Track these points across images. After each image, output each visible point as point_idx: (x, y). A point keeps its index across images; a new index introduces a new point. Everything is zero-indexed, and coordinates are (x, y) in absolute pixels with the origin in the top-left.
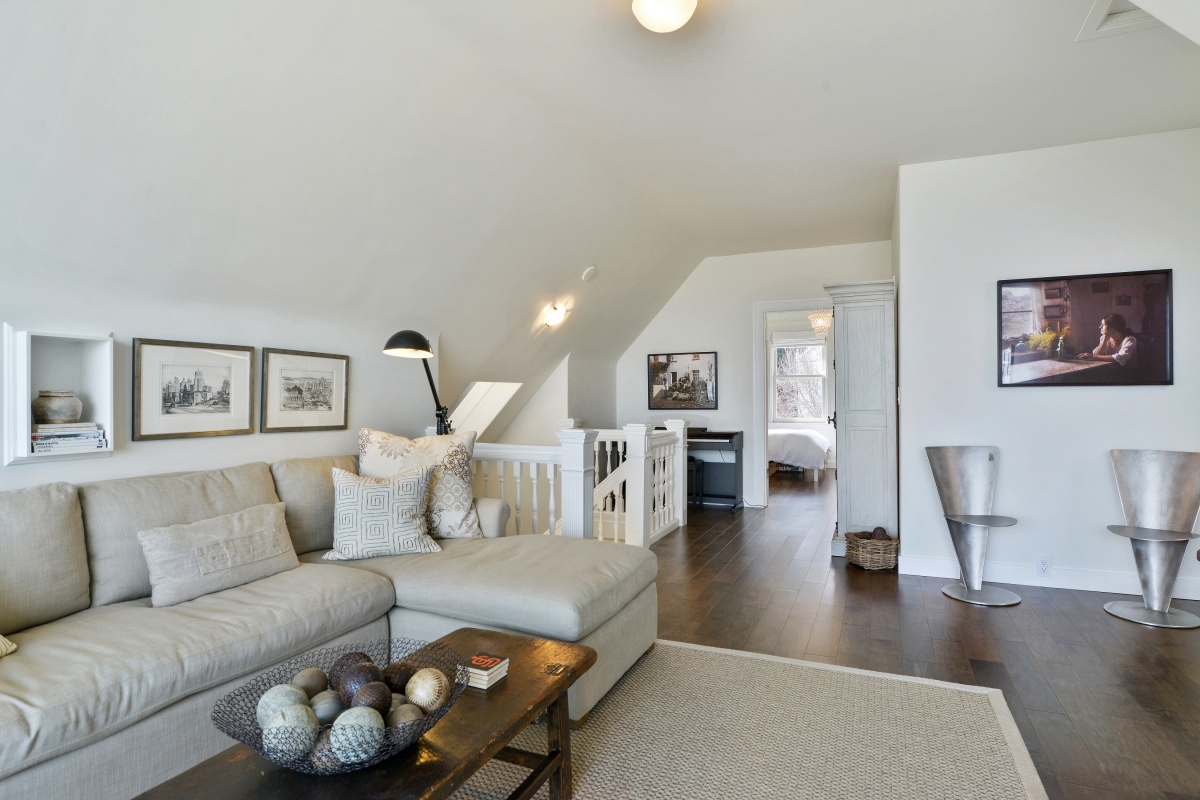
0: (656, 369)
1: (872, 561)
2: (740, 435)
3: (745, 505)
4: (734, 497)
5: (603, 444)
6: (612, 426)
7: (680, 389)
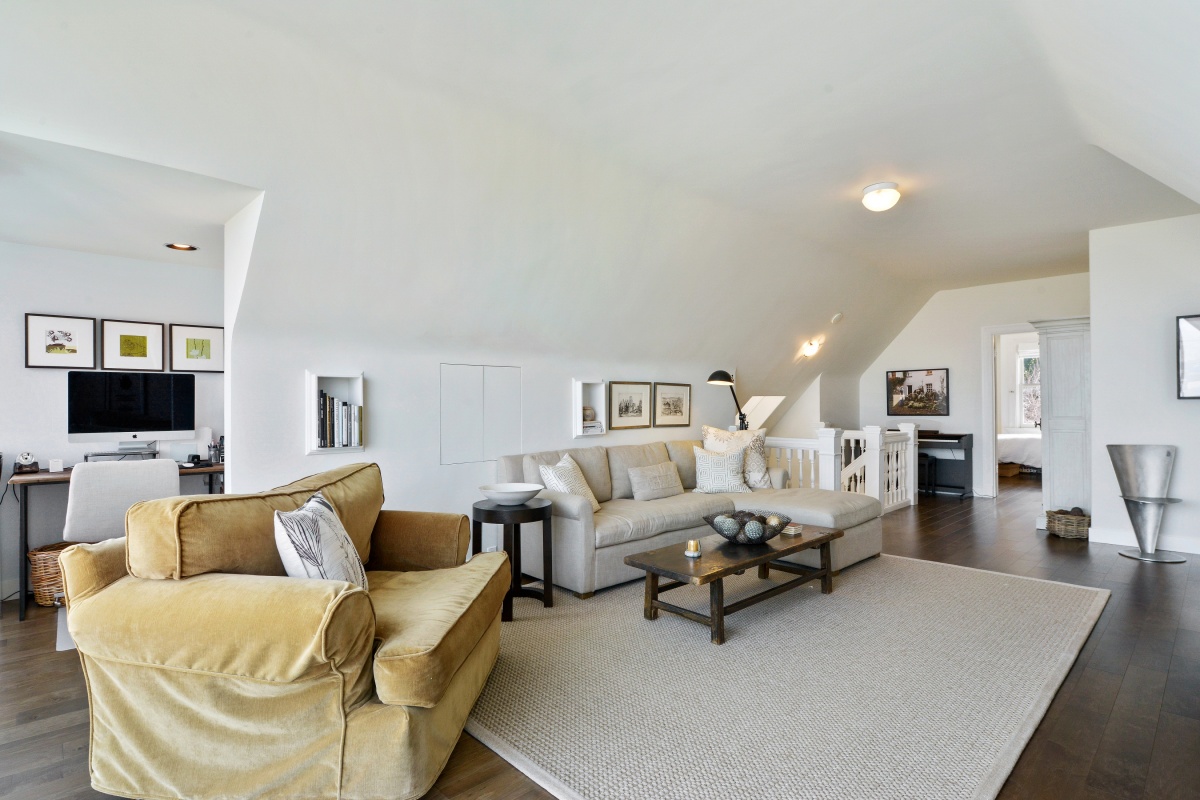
0: (894, 383)
1: (1066, 531)
2: (970, 437)
3: (975, 495)
4: (963, 488)
5: (848, 442)
6: (856, 427)
7: (915, 399)
